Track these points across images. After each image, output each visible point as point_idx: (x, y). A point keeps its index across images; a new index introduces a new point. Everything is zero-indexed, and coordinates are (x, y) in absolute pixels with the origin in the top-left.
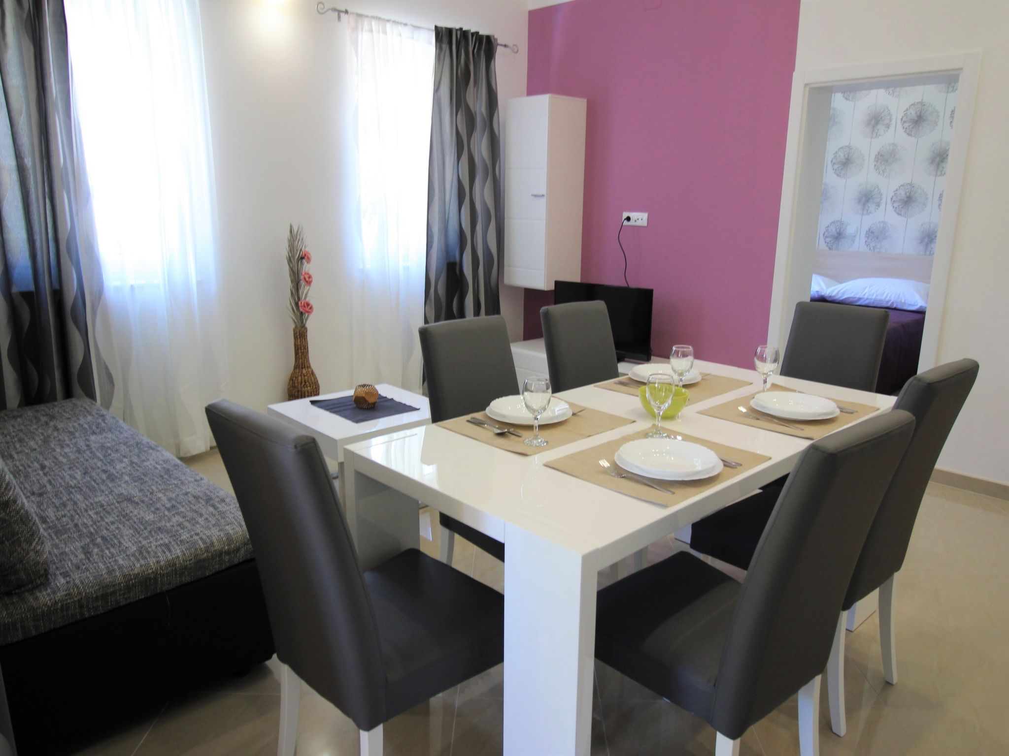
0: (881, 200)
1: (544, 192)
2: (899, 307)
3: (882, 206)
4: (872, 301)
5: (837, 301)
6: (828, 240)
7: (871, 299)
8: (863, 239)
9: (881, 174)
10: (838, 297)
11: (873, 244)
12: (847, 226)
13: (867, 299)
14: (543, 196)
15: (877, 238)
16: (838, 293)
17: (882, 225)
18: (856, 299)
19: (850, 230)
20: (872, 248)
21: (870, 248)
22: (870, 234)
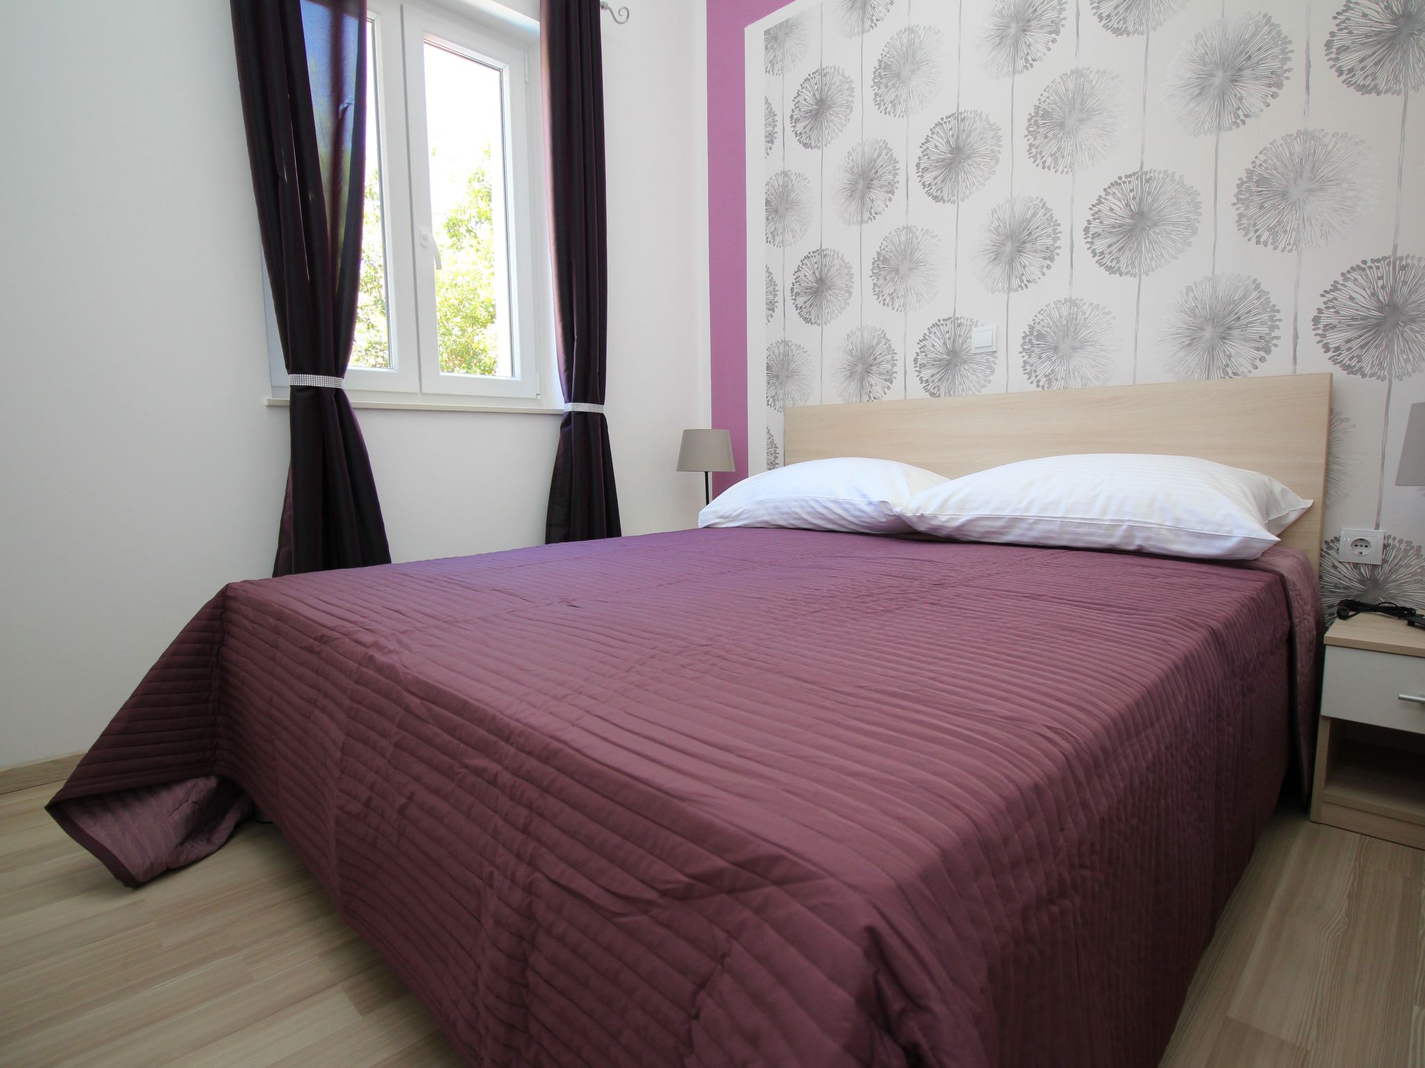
0: (1056, 239)
2: (1152, 545)
3: (1062, 258)
4: (1055, 528)
5: (944, 533)
6: (926, 374)
7: (1050, 521)
8: (1017, 359)
9: (1049, 168)
10: (943, 519)
11: (1044, 369)
12: (970, 330)
13: (1037, 522)
15: (1056, 349)
16: (943, 505)
17: (1065, 311)
18: (999, 524)
19: (979, 338)
20: (1043, 380)
21: (1038, 381)
22: (1035, 342)
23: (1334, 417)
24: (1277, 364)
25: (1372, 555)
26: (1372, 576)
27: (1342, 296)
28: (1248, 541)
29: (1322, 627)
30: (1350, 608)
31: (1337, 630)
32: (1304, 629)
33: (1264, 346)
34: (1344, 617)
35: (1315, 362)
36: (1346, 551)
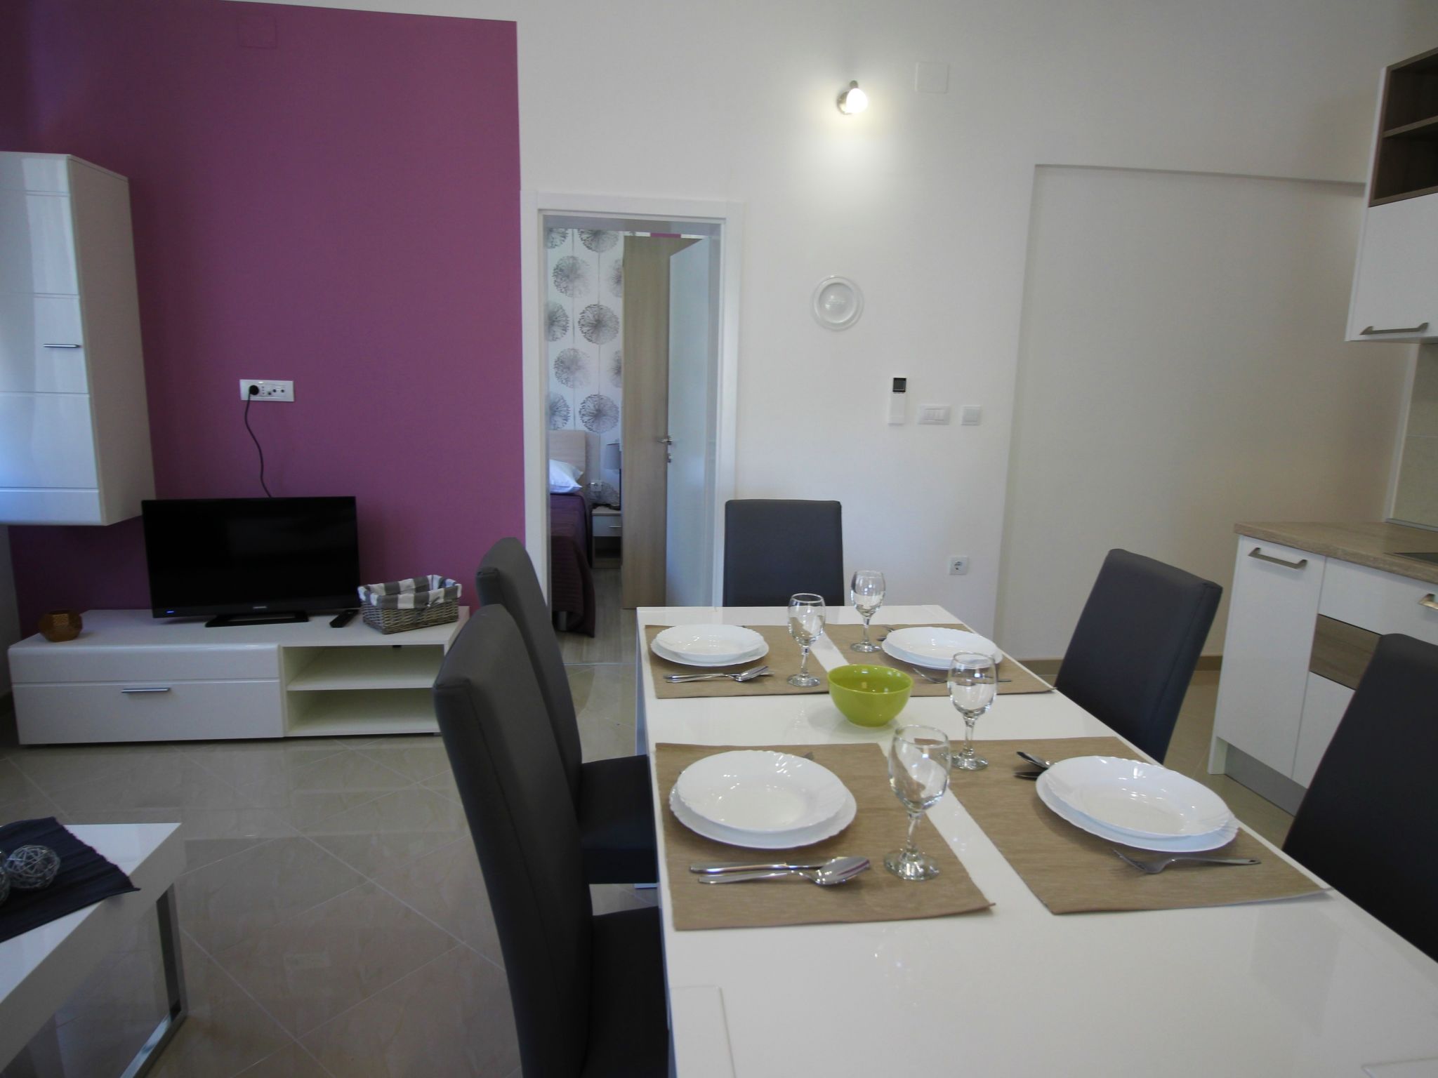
1: (80, 341)
14: (78, 347)
23: (588, 446)
24: (569, 426)
25: (599, 489)
26: (599, 494)
27: (586, 405)
28: (574, 487)
29: (591, 511)
30: (596, 505)
31: (595, 512)
32: (588, 511)
33: (566, 418)
34: (595, 508)
35: (581, 427)
36: (593, 489)
